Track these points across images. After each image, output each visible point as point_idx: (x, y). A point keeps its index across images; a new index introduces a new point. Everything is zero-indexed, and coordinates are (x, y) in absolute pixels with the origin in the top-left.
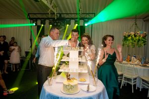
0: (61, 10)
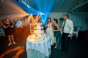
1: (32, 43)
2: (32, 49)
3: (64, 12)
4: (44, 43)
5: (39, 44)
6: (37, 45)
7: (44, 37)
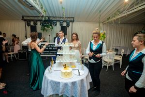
0: (48, 14)
1: (59, 83)
2: (60, 95)
3: (99, 22)
4: (82, 81)
5: (74, 83)
6: (70, 85)
7: (78, 68)
